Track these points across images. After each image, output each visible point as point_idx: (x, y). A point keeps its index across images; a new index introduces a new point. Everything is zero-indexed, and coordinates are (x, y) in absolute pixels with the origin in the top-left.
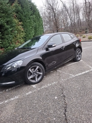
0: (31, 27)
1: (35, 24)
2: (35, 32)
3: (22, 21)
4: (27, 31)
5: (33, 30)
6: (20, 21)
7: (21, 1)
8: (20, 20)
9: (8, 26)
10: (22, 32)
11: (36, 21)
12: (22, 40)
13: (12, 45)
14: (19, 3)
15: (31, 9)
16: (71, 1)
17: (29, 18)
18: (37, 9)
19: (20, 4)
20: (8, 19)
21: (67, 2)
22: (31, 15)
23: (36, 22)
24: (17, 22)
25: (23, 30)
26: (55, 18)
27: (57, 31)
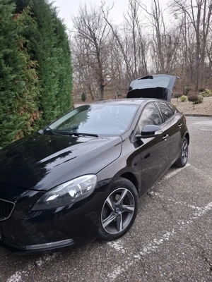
0: (53, 75)
1: (61, 68)
2: (59, 87)
3: (37, 59)
4: (45, 82)
5: (57, 82)
6: (32, 59)
7: (38, 11)
8: (33, 55)
9: (8, 68)
10: (36, 85)
11: (63, 62)
12: (33, 105)
13: (11, 117)
14: (32, 16)
15: (55, 32)
16: (129, 27)
17: (51, 54)
18: (66, 34)
19: (35, 18)
20: (9, 51)
21: (120, 27)
22: (54, 47)
23: (62, 64)
24: (26, 59)
25: (37, 81)
26: (98, 59)
27: (102, 87)
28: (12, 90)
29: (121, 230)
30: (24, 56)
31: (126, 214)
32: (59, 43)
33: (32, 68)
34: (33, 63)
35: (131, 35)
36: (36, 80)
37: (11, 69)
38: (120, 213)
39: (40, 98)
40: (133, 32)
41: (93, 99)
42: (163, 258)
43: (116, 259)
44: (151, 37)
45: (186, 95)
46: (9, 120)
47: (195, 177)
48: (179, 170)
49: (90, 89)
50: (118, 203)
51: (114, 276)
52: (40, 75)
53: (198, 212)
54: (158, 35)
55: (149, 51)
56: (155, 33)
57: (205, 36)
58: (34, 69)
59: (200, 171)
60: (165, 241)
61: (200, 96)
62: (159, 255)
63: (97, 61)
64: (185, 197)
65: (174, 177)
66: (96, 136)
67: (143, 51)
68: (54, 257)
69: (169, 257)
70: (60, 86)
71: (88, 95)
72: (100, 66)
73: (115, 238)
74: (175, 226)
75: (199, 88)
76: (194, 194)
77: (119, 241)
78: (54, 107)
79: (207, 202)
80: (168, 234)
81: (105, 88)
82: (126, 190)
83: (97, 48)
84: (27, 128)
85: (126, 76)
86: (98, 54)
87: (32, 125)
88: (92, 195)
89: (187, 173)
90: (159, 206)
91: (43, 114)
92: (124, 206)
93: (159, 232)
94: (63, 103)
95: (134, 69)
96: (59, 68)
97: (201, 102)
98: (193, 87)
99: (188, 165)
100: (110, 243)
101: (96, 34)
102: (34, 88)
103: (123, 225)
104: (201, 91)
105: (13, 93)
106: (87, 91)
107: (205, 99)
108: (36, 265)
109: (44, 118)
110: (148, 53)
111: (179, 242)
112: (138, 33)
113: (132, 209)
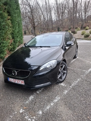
0: (16, 23)
4: (14, 26)
8: (9, 14)
10: (11, 27)
11: (19, 16)
15: (15, 2)
17: (15, 13)
22: (15, 10)
26: (32, 15)
27: (34, 28)
28: (3, 30)
29: (63, 79)
30: (6, 14)
31: (64, 74)
32: (17, 8)
33: (9, 20)
34: (9, 17)
35: (45, 3)
36: (11, 25)
37: (3, 20)
38: (62, 73)
39: (13, 33)
40: (46, 2)
41: (29, 33)
42: (80, 86)
43: (64, 88)
44: (53, 4)
45: (70, 30)
46: (3, 43)
47: (81, 61)
48: (75, 59)
49: (28, 28)
50: (62, 70)
51: (66, 93)
52: (12, 23)
53: (86, 72)
54: (57, 4)
55: (53, 11)
56: (55, 3)
57: (77, 4)
58: (10, 20)
59: (83, 59)
60: (78, 82)
61: (76, 30)
62: (78, 85)
63: (31, 16)
64: (80, 68)
65: (74, 62)
66: (50, 47)
67: (50, 11)
68: (42, 90)
69: (81, 86)
70: (19, 28)
71: (27, 32)
72: (33, 18)
73: (61, 82)
74: (80, 77)
75: (75, 27)
76: (83, 67)
77: (63, 83)
78: (17, 37)
79: (89, 69)
80: (79, 79)
81: (36, 28)
82: (64, 65)
83: (31, 10)
84: (9, 47)
85: (44, 22)
86: (32, 13)
87: (11, 45)
88: (56, 67)
89: (78, 60)
90: (72, 71)
91: (14, 40)
92: (64, 71)
93: (75, 79)
94: (20, 35)
95: (47, 19)
96: (18, 19)
97: (76, 33)
98: (72, 27)
99: (78, 57)
100: (60, 84)
101: (30, 3)
102: (10, 29)
103: (63, 78)
104: (76, 28)
105: (4, 31)
106: (26, 30)
107: (78, 32)
108: (37, 93)
109: (14, 42)
110: (53, 12)
111: (83, 81)
112: (48, 3)
113: (66, 72)
